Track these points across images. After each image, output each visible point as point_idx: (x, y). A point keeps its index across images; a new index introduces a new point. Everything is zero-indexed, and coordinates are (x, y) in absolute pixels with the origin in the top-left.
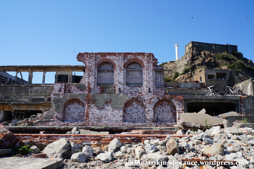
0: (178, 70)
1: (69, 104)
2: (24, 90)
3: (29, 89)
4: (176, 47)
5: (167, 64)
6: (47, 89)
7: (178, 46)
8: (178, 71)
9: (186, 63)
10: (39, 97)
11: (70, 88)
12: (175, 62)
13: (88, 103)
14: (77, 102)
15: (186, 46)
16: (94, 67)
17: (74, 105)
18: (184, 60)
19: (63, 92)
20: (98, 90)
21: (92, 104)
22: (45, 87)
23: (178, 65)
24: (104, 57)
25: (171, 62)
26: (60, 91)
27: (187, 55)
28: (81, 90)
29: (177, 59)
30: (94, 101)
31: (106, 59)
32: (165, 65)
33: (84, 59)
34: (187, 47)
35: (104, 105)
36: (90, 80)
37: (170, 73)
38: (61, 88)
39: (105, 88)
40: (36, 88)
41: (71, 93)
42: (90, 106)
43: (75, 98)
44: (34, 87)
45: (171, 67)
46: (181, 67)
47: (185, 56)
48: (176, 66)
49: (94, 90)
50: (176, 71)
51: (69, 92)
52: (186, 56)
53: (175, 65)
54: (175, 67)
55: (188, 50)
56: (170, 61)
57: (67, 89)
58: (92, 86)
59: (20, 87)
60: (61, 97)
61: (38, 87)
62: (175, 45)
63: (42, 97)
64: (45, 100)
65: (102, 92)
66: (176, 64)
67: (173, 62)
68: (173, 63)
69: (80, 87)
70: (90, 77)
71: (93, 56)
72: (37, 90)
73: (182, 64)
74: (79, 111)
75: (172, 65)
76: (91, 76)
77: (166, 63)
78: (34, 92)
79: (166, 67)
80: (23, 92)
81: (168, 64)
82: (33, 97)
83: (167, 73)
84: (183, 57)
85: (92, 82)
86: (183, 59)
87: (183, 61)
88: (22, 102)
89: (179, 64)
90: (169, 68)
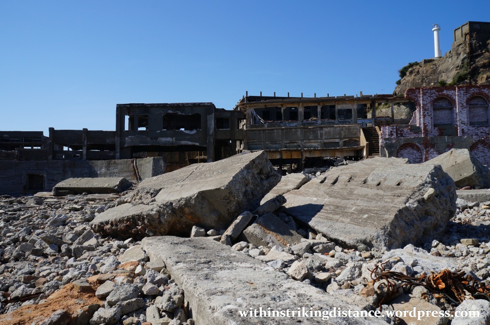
0: (442, 76)
1: (402, 149)
2: (311, 133)
3: (318, 131)
4: (435, 33)
5: (418, 67)
6: (342, 130)
7: (438, 30)
8: (443, 78)
9: (459, 62)
10: (332, 140)
11: (402, 131)
12: (434, 60)
13: (426, 147)
14: (410, 147)
15: (455, 31)
16: (429, 105)
17: (407, 151)
18: (455, 58)
19: (395, 136)
20: (435, 132)
21: (431, 149)
22: (338, 128)
23: (440, 67)
24: (440, 92)
25: (426, 62)
26: (391, 134)
27: (460, 49)
28: (415, 133)
29: (436, 55)
30: (433, 146)
31: (444, 95)
32: (414, 68)
33: (415, 96)
34: (459, 33)
35: (445, 149)
36: (426, 121)
37: (426, 83)
38: (391, 131)
39: (445, 130)
40: (327, 129)
41: (404, 137)
42: (429, 151)
43: (410, 142)
44: (324, 129)
45: (427, 71)
46: (447, 70)
47: (456, 49)
48: (437, 68)
49: (431, 132)
50: (438, 78)
51: (402, 135)
52: (458, 49)
53: (434, 66)
54: (434, 72)
55: (460, 39)
56: (425, 60)
57: (399, 132)
58: (429, 128)
59: (308, 128)
60: (394, 141)
61: (329, 128)
62: (433, 29)
63: (337, 140)
64: (340, 143)
65: (441, 134)
66: (436, 66)
67: (430, 61)
68: (430, 64)
69: (414, 129)
70: (425, 118)
71: (427, 92)
72: (329, 132)
73: (450, 64)
74: (414, 157)
75: (429, 67)
76: (427, 116)
77: (416, 64)
78: (325, 134)
79: (416, 70)
80: (312, 135)
81: (420, 66)
82: (326, 141)
83: (418, 82)
84: (450, 52)
85: (429, 123)
86: (452, 57)
87: (452, 60)
88: (311, 148)
89: (444, 65)
90: (423, 72)
